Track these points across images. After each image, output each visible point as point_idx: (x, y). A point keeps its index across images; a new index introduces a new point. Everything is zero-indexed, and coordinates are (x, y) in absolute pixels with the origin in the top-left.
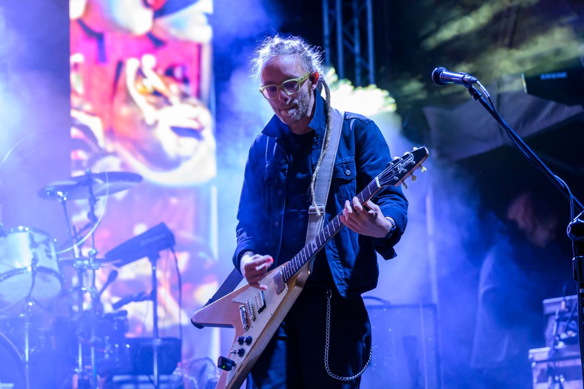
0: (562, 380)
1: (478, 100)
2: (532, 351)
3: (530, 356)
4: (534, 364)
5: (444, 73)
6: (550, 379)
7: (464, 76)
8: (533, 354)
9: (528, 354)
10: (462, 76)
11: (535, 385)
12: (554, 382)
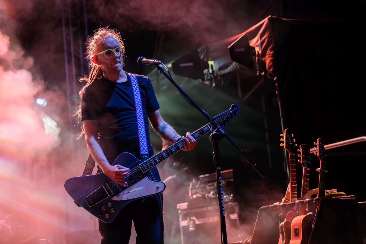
0: (195, 219)
1: (162, 73)
2: (178, 205)
3: (178, 207)
4: (180, 211)
5: (144, 59)
6: (188, 218)
7: (155, 61)
8: (179, 206)
9: (176, 206)
10: (154, 61)
11: (180, 222)
12: (191, 220)
